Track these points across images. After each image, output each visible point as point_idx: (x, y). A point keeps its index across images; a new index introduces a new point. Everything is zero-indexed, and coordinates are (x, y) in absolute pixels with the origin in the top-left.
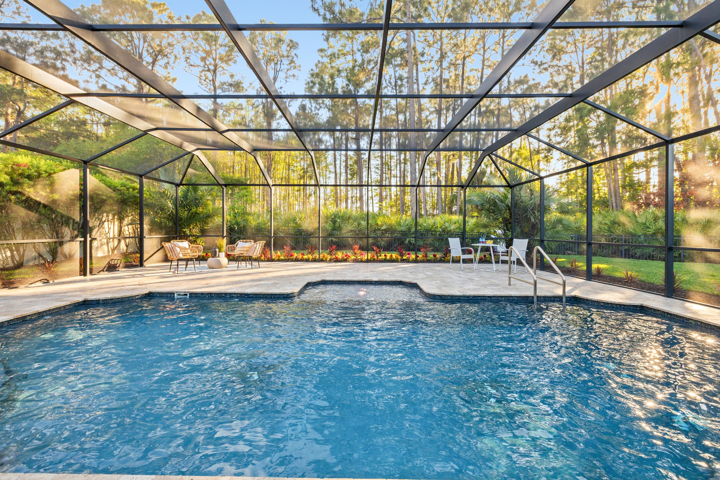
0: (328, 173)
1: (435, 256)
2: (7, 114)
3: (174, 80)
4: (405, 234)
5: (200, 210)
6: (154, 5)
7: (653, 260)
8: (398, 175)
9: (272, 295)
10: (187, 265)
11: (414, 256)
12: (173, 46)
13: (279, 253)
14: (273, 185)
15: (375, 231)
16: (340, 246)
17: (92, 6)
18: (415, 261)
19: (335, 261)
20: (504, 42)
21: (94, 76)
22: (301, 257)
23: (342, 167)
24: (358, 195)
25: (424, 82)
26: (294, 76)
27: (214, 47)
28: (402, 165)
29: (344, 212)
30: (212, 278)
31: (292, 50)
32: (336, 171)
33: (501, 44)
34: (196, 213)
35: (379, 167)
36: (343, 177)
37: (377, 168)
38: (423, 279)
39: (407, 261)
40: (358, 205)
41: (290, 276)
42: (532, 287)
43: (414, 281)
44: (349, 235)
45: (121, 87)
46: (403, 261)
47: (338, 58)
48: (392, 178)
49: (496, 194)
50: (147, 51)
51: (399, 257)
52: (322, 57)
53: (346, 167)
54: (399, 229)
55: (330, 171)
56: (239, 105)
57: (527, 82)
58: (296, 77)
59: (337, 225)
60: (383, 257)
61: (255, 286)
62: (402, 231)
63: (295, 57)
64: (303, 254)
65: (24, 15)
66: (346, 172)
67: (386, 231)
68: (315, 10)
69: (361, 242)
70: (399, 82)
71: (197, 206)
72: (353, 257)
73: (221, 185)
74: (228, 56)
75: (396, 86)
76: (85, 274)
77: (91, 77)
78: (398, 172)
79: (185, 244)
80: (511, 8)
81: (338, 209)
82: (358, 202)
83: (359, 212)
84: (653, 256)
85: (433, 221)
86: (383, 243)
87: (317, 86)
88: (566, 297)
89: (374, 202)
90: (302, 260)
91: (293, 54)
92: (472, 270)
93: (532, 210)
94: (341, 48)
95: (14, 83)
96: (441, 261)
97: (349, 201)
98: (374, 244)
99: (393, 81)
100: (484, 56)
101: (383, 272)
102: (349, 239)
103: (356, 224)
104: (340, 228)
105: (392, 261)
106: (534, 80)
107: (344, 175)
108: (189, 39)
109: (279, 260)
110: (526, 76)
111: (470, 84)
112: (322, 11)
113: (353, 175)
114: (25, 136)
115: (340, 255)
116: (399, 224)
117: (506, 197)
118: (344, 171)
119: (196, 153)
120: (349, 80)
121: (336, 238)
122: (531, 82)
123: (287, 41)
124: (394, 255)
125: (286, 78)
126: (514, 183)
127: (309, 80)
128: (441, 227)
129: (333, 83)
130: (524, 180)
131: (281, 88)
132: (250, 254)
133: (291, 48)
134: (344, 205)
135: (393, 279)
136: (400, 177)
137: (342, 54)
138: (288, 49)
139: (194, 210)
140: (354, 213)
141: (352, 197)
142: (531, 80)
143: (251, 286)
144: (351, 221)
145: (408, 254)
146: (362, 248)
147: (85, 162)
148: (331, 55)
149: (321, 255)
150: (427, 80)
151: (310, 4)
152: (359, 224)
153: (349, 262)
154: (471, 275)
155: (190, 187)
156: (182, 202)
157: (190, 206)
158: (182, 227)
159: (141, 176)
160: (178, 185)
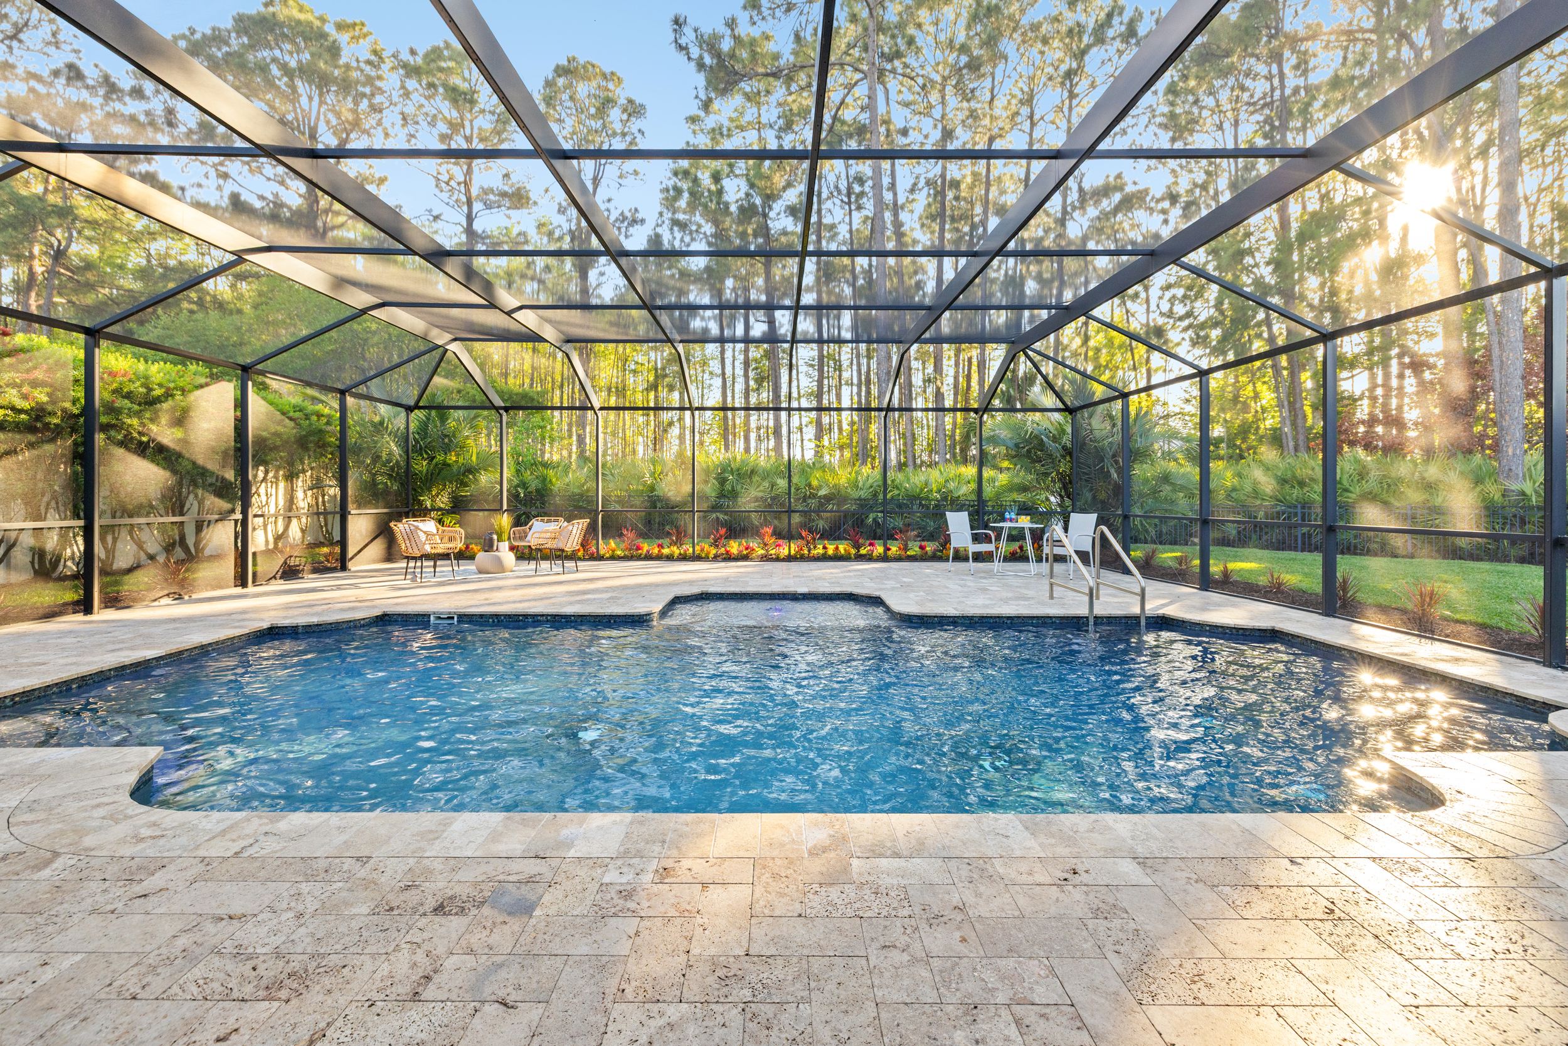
0: (706, 376)
1: (922, 548)
2: (32, 257)
3: (382, 181)
4: (865, 505)
5: (452, 458)
6: (341, 27)
7: (1355, 554)
8: (855, 381)
9: (611, 616)
10: (435, 566)
11: (879, 549)
12: (381, 111)
13: (612, 544)
14: (601, 409)
15: (805, 499)
16: (736, 529)
17: (214, 29)
18: (884, 558)
19: (724, 560)
20: (1070, 109)
21: (212, 173)
22: (656, 551)
23: (737, 363)
24: (771, 423)
25: (908, 187)
26: (636, 173)
27: (468, 115)
28: (864, 361)
29: (742, 461)
30: (492, 589)
31: (633, 119)
32: (724, 374)
33: (1066, 110)
34: (446, 465)
35: (816, 362)
36: (740, 386)
37: (812, 366)
38: (893, 589)
39: (868, 558)
40: (772, 443)
41: (640, 586)
42: (1087, 599)
43: (876, 593)
44: (752, 506)
45: (271, 197)
46: (860, 558)
47: (729, 136)
48: (844, 388)
49: (1046, 424)
50: (328, 122)
51: (853, 551)
52: (694, 132)
53: (746, 363)
54: (855, 494)
55: (711, 373)
56: (519, 234)
57: (1120, 188)
58: (640, 176)
59: (728, 487)
60: (819, 550)
61: (579, 602)
62: (860, 499)
63: (639, 136)
64: (661, 546)
65: (68, 48)
66: (746, 376)
67: (828, 498)
68: (681, 48)
69: (776, 522)
70: (857, 188)
71: (447, 449)
72: (761, 552)
73: (497, 409)
74: (499, 133)
75: (849, 195)
76: (244, 585)
77: (206, 176)
78: (855, 374)
79: (429, 526)
80: (1086, 40)
81: (729, 455)
82: (771, 437)
83: (773, 460)
84: (1356, 547)
85: (923, 478)
86: (821, 524)
87: (686, 195)
88: (1148, 618)
89: (806, 437)
90: (659, 557)
91: (634, 129)
92: (990, 574)
93: (1114, 456)
94: (734, 115)
95: (46, 189)
96: (935, 557)
97: (753, 436)
98: (803, 525)
99: (843, 184)
100: (1031, 135)
101: (819, 578)
102: (753, 515)
103: (766, 484)
104: (734, 495)
105: (837, 558)
106: (1135, 183)
107: (740, 381)
108: (415, 96)
109: (613, 558)
110: (1119, 176)
111: (1003, 192)
112: (695, 52)
113: (760, 381)
114: (69, 302)
115: (734, 547)
116: (855, 485)
117: (1063, 432)
118: (742, 373)
119: (454, 347)
120: (752, 186)
121: (726, 513)
122: (1130, 189)
123: (622, 101)
124: (842, 548)
125: (621, 177)
126: (1077, 404)
127: (670, 183)
128: (939, 491)
129: (720, 192)
130: (1096, 398)
131: (609, 200)
132: (561, 546)
133: (630, 115)
134: (740, 444)
135: (837, 589)
136: (859, 386)
137: (737, 127)
138: (625, 117)
139: (440, 458)
140: (762, 462)
141: (759, 428)
142: (1130, 182)
143: (571, 603)
144: (756, 479)
145: (871, 544)
146: (778, 534)
147: (245, 369)
148: (713, 130)
149: (697, 548)
150: (915, 184)
151: (672, 37)
152: (773, 485)
153: (751, 560)
154: (985, 583)
155: (433, 413)
156: (417, 441)
157: (433, 449)
158: (417, 492)
159: (343, 393)
160: (409, 409)
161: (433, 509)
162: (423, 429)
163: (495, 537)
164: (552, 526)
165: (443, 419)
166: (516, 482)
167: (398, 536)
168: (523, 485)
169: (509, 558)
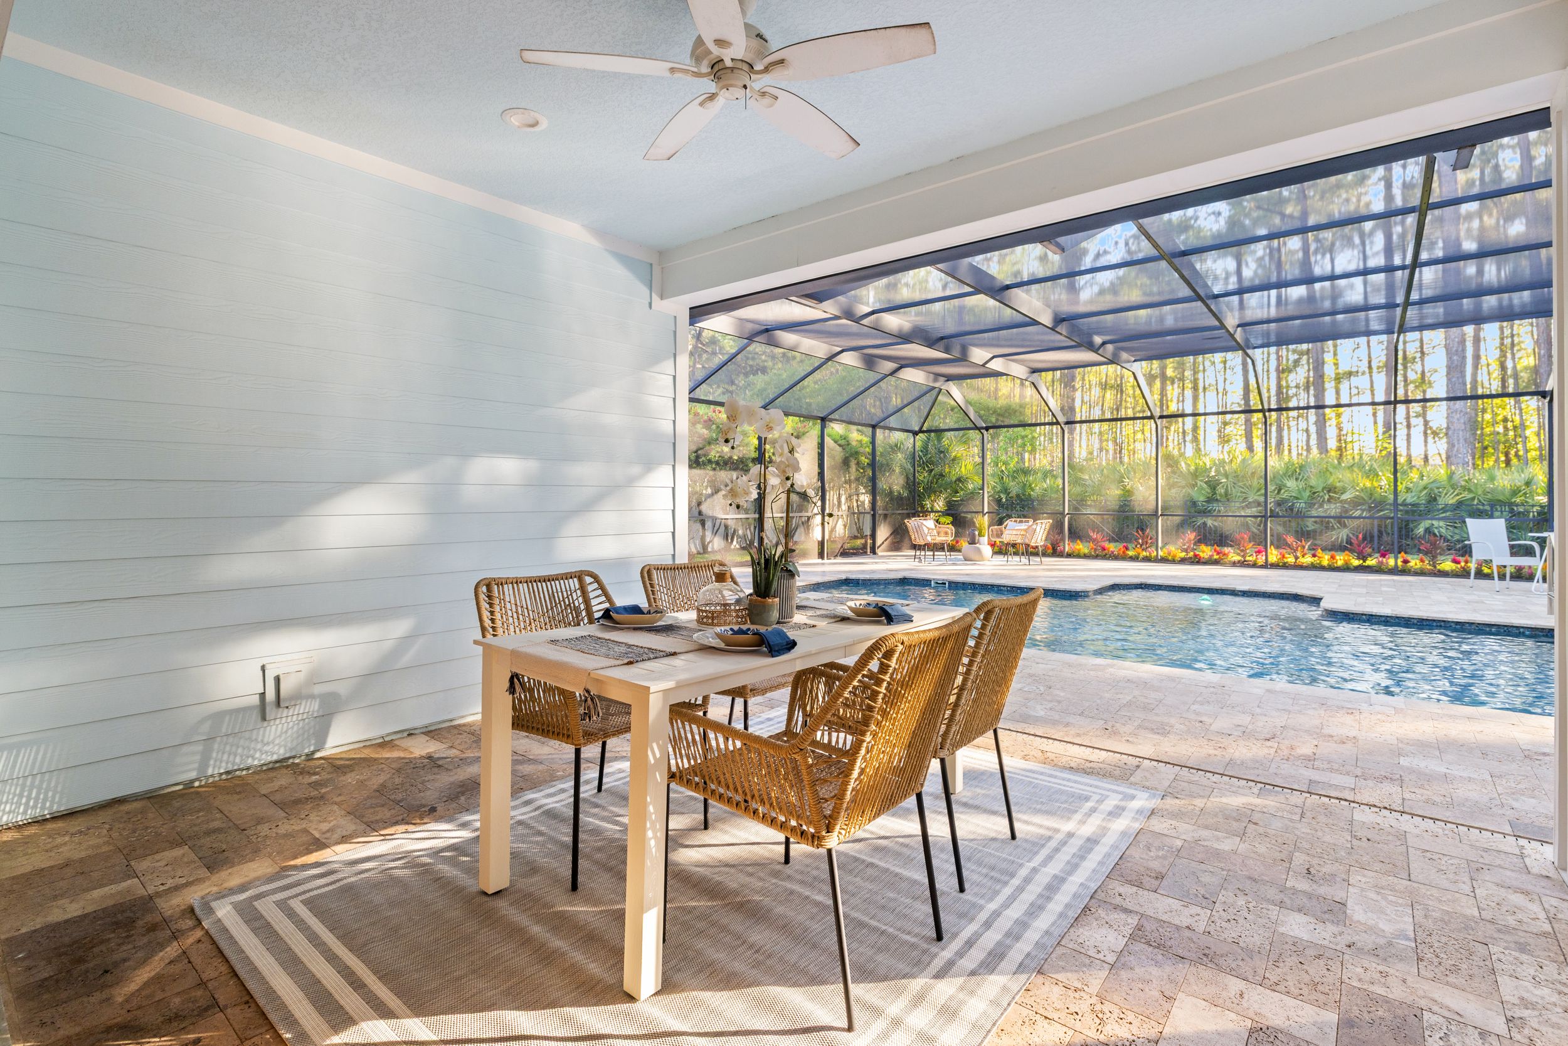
1: (1456, 562)
5: (946, 470)
10: (934, 554)
13: (1079, 543)
14: (1067, 423)
18: (1399, 571)
19: (1192, 563)
22: (1121, 552)
30: (973, 570)
34: (942, 475)
39: (1372, 570)
43: (1322, 595)
46: (1359, 569)
51: (1355, 562)
60: (1309, 559)
64: (1127, 548)
71: (942, 463)
72: (1235, 558)
73: (979, 429)
76: (822, 559)
79: (930, 523)
90: (1124, 558)
105: (1332, 568)
109: (1079, 556)
115: (1207, 553)
119: (946, 386)
124: (1341, 557)
132: (1030, 543)
139: (937, 470)
145: (1382, 555)
147: (824, 420)
149: (1164, 551)
155: (933, 434)
156: (920, 458)
157: (932, 463)
158: (921, 497)
159: (874, 427)
160: (915, 433)
161: (932, 511)
162: (925, 449)
163: (977, 533)
164: (1024, 526)
165: (939, 439)
166: (999, 488)
167: (910, 529)
168: (1006, 491)
169: (987, 550)
